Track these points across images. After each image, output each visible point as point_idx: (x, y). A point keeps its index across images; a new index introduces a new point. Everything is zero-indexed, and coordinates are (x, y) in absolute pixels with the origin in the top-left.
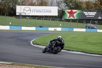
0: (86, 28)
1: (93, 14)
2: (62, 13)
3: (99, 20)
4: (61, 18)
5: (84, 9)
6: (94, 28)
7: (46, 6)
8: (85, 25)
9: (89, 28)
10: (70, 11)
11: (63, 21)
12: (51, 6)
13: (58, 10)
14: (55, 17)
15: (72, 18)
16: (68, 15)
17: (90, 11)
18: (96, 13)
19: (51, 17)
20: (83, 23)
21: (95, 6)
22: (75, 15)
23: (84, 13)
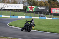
0: (40, 16)
1: (43, 8)
2: (25, 8)
3: (47, 12)
4: (25, 10)
5: (38, 6)
6: (44, 17)
7: (16, 3)
8: (39, 15)
9: (41, 17)
10: (30, 6)
11: (26, 12)
12: (20, 3)
13: (24, 6)
14: (22, 10)
15: (31, 11)
16: (29, 9)
17: (42, 7)
18: (45, 8)
19: (19, 10)
20: (38, 13)
21: (45, 4)
22: (33, 9)
23: (39, 8)
